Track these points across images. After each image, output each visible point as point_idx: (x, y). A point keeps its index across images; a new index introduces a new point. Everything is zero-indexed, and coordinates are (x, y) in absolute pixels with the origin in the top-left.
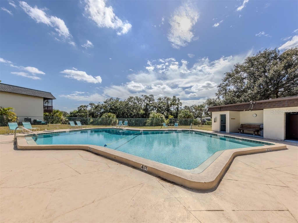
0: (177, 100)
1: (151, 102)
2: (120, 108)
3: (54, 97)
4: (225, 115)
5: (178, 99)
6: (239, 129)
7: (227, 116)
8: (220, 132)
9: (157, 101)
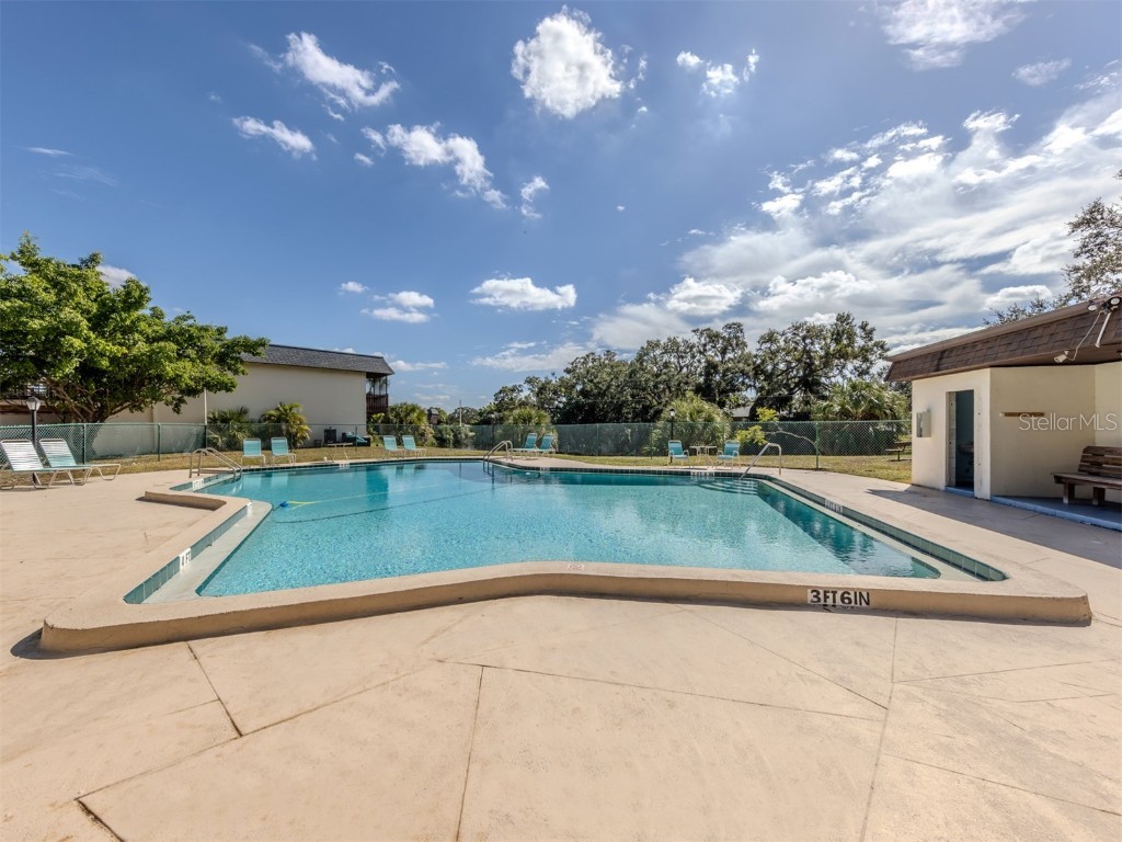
0: (858, 331)
1: (730, 355)
2: (609, 387)
3: (390, 369)
4: (972, 392)
5: (863, 327)
6: (1058, 479)
7: (980, 399)
8: (946, 491)
9: (758, 346)
